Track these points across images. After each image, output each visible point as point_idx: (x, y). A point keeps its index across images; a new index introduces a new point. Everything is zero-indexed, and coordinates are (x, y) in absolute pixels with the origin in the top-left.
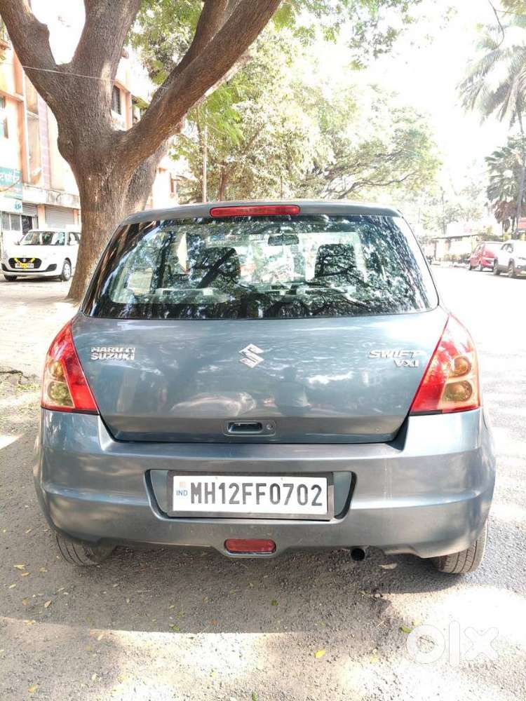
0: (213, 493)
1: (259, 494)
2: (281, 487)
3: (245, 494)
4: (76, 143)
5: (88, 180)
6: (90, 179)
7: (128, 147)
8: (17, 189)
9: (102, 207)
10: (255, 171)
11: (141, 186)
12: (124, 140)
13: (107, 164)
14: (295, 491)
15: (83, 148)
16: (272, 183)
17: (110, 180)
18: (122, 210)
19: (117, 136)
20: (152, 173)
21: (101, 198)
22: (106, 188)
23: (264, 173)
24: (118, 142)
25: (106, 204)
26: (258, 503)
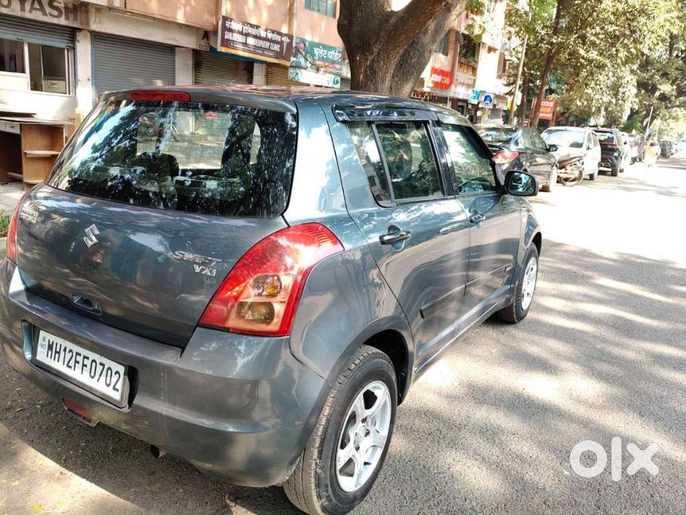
0: (59, 353)
1: (84, 365)
2: (98, 363)
3: (77, 362)
4: (351, 24)
5: (356, 60)
6: (358, 58)
7: (396, 27)
8: (338, 66)
9: (366, 86)
10: (582, 52)
11: (413, 66)
12: (393, 20)
13: (375, 43)
14: (105, 369)
15: (356, 29)
16: (601, 67)
17: (375, 59)
18: (385, 90)
19: (388, 16)
20: (427, 54)
21: (366, 76)
22: (371, 67)
23: (593, 55)
24: (388, 21)
25: (369, 83)
26: (82, 373)
